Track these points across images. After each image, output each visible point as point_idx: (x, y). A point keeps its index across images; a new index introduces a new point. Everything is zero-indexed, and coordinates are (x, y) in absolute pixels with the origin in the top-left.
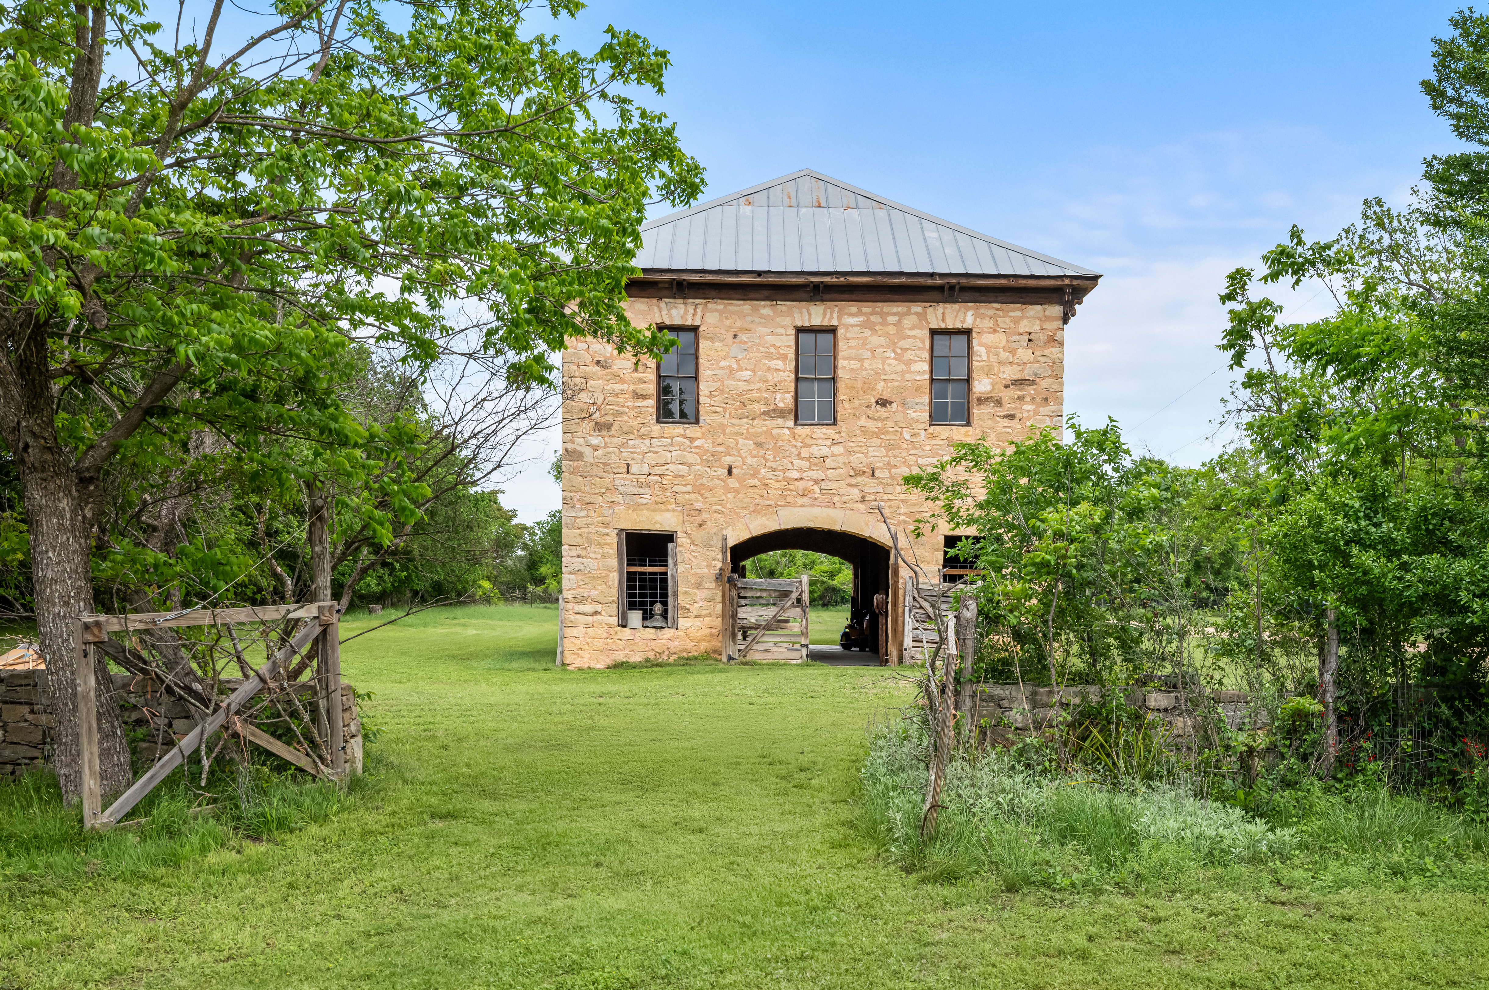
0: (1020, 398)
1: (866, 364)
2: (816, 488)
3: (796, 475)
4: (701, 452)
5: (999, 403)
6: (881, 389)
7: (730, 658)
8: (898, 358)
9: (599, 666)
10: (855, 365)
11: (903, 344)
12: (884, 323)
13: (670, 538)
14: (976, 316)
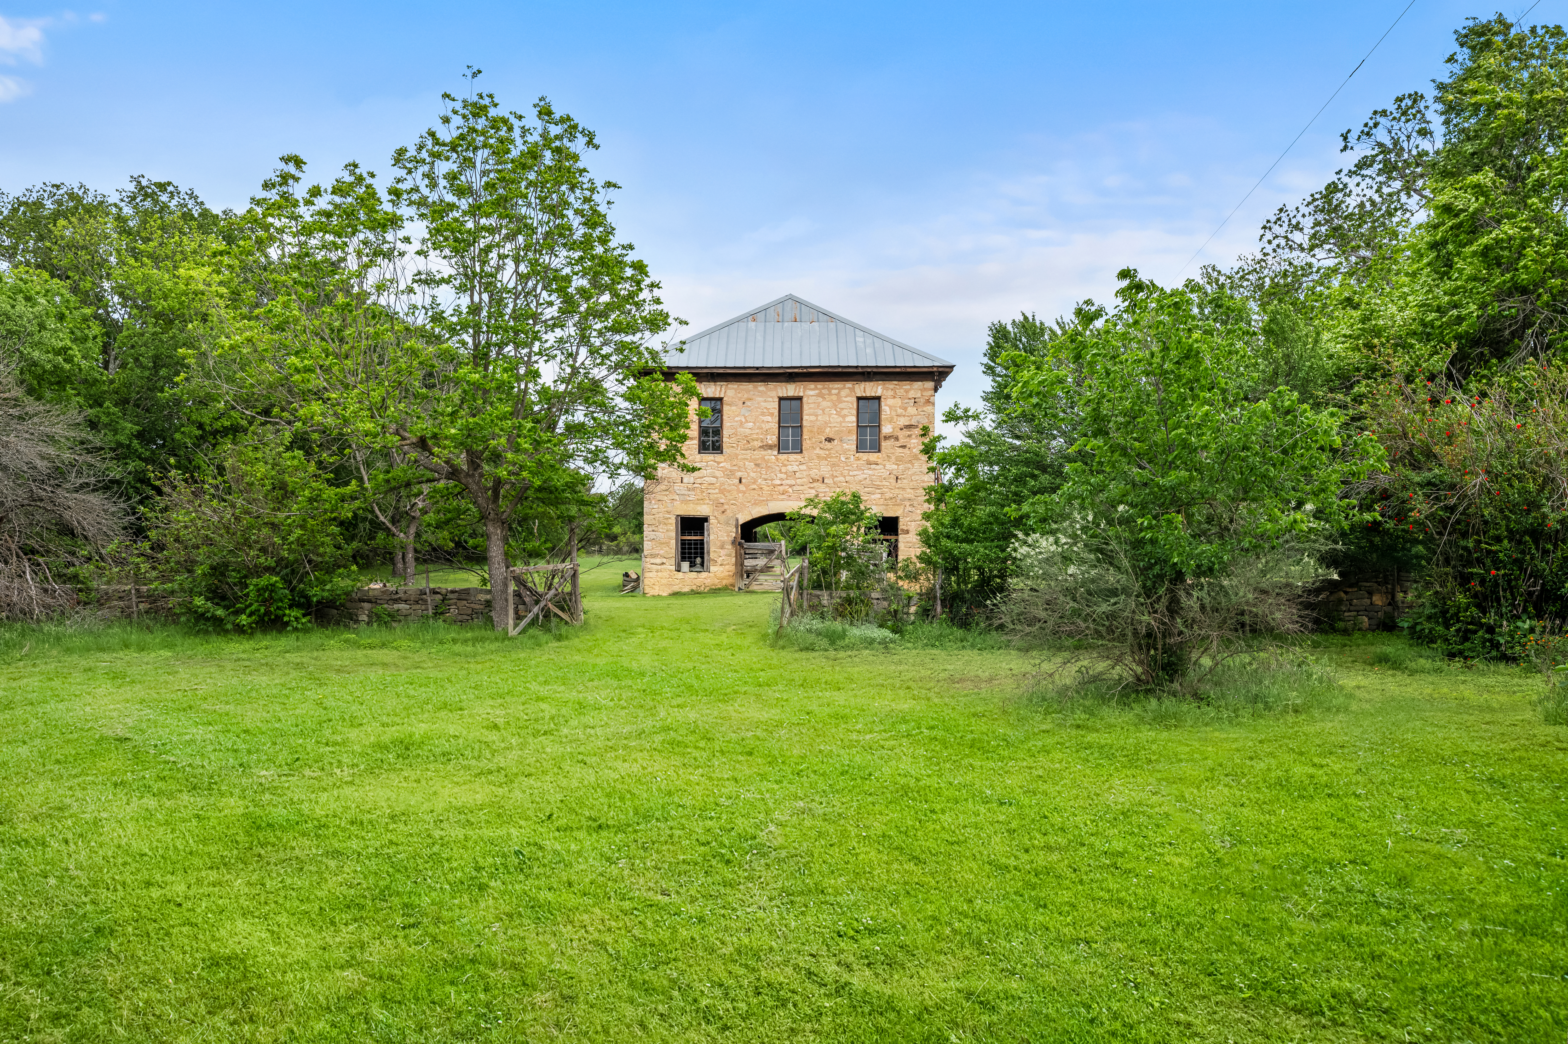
0: (909, 436)
1: (820, 418)
2: (790, 490)
3: (778, 482)
4: (724, 470)
5: (897, 439)
6: (828, 432)
7: (740, 589)
8: (838, 414)
9: (665, 594)
10: (813, 418)
11: (841, 406)
12: (830, 394)
13: (705, 519)
14: (883, 389)
